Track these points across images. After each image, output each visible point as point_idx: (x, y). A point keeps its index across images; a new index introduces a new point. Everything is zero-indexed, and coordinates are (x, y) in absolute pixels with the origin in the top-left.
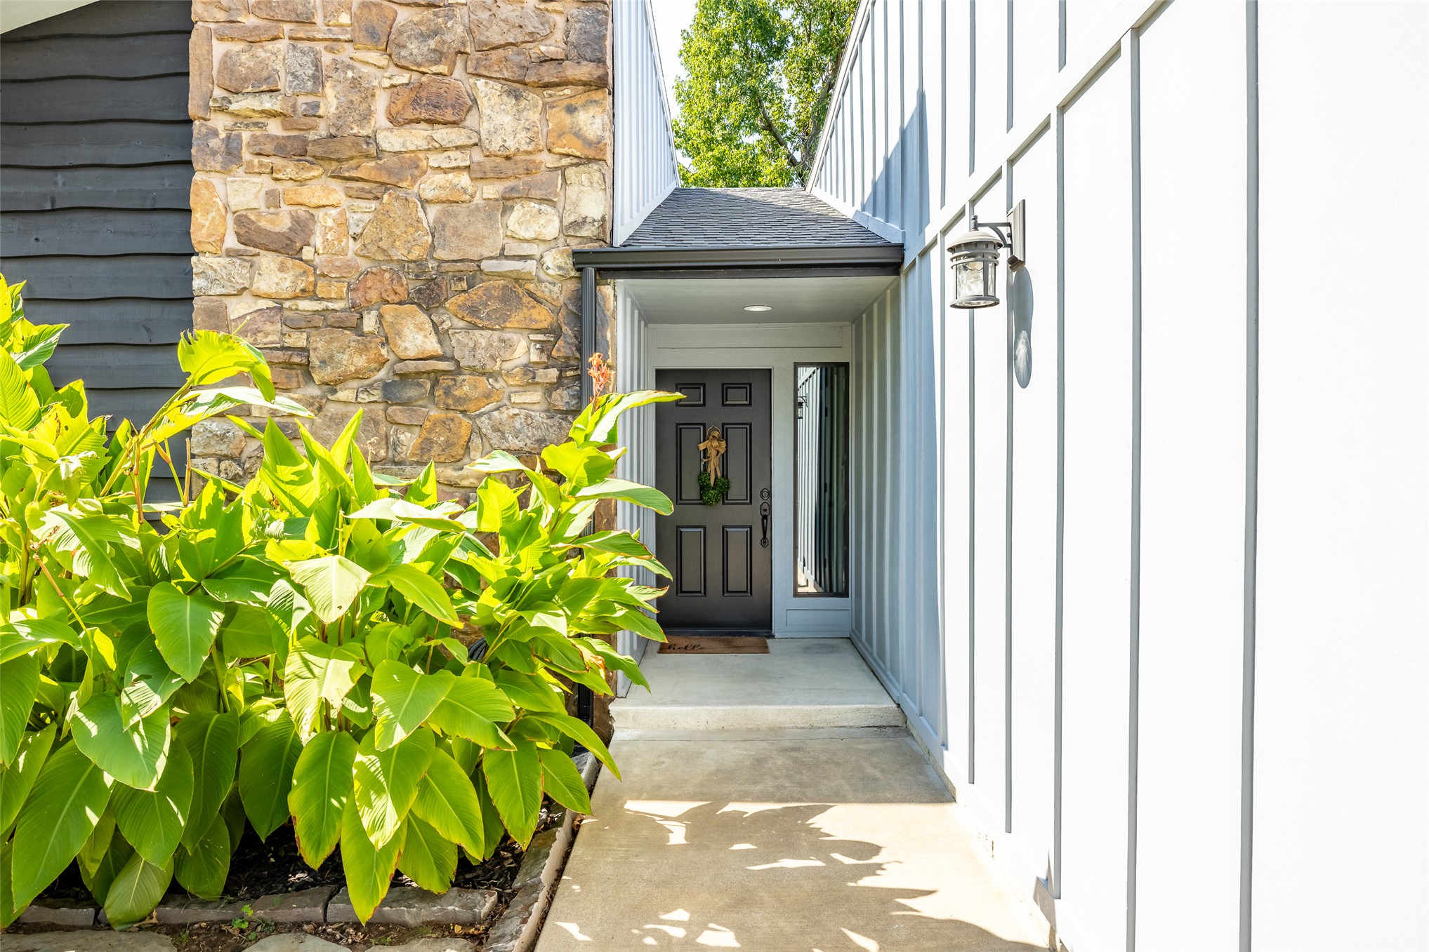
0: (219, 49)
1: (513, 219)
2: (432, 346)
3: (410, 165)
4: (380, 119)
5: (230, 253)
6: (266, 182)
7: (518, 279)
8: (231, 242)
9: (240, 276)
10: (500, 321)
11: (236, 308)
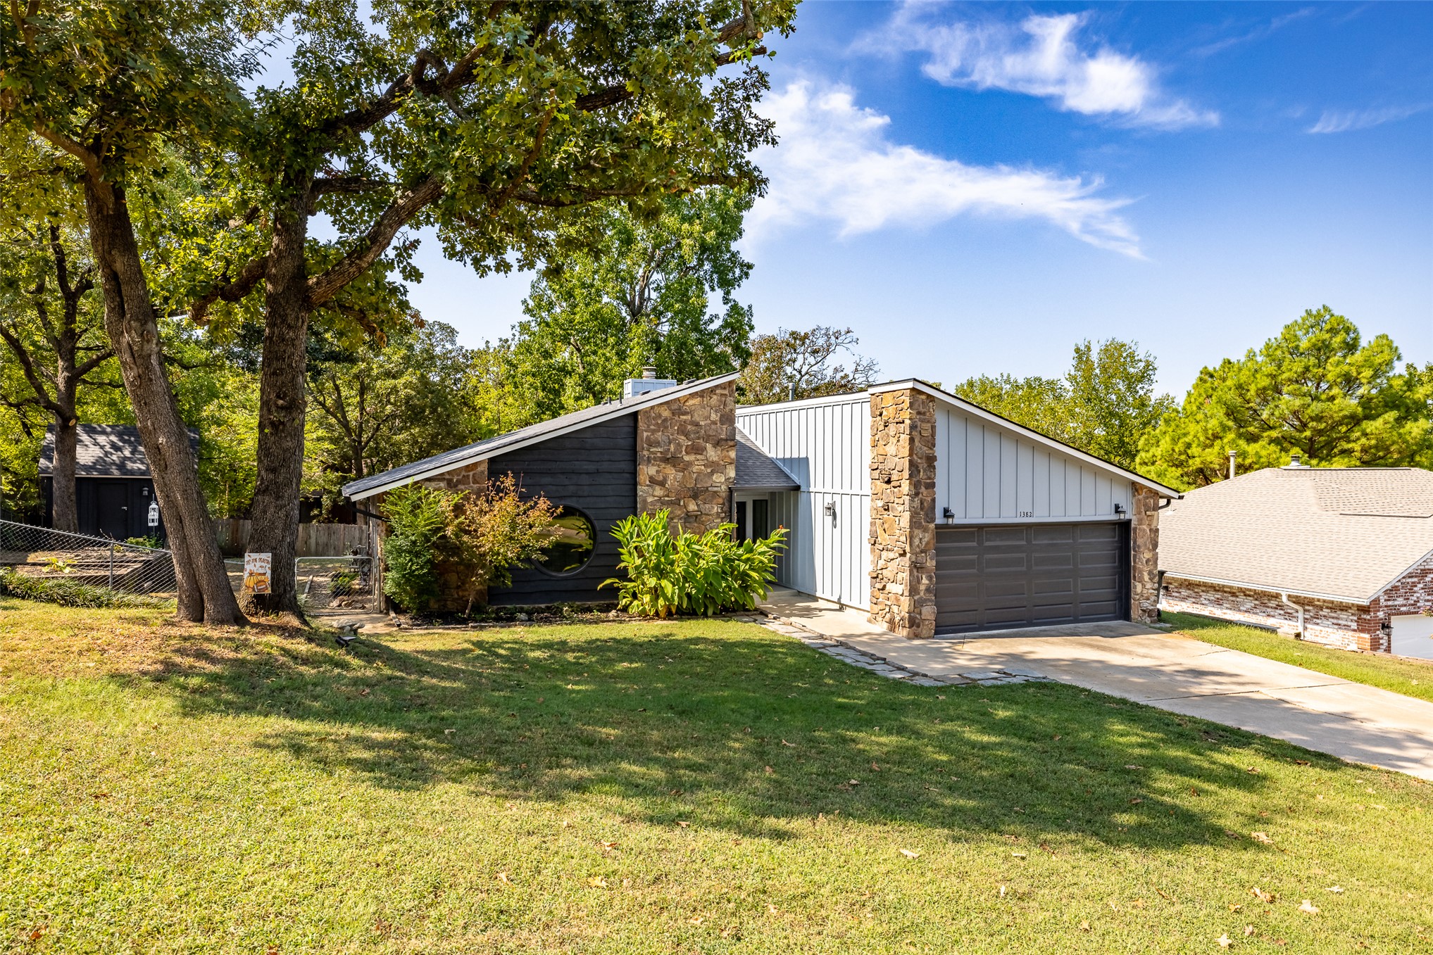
0: (645, 434)
1: (714, 477)
2: (696, 508)
3: (690, 464)
4: (684, 453)
5: (647, 485)
6: (655, 468)
7: (715, 492)
8: (648, 483)
9: (651, 491)
10: (711, 502)
11: (650, 500)
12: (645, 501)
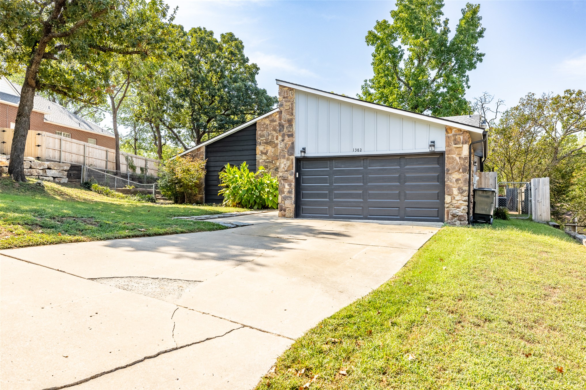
0: (259, 132)
4: (275, 139)
5: (260, 155)
6: (264, 147)
8: (260, 153)
11: (261, 161)
12: (259, 161)
